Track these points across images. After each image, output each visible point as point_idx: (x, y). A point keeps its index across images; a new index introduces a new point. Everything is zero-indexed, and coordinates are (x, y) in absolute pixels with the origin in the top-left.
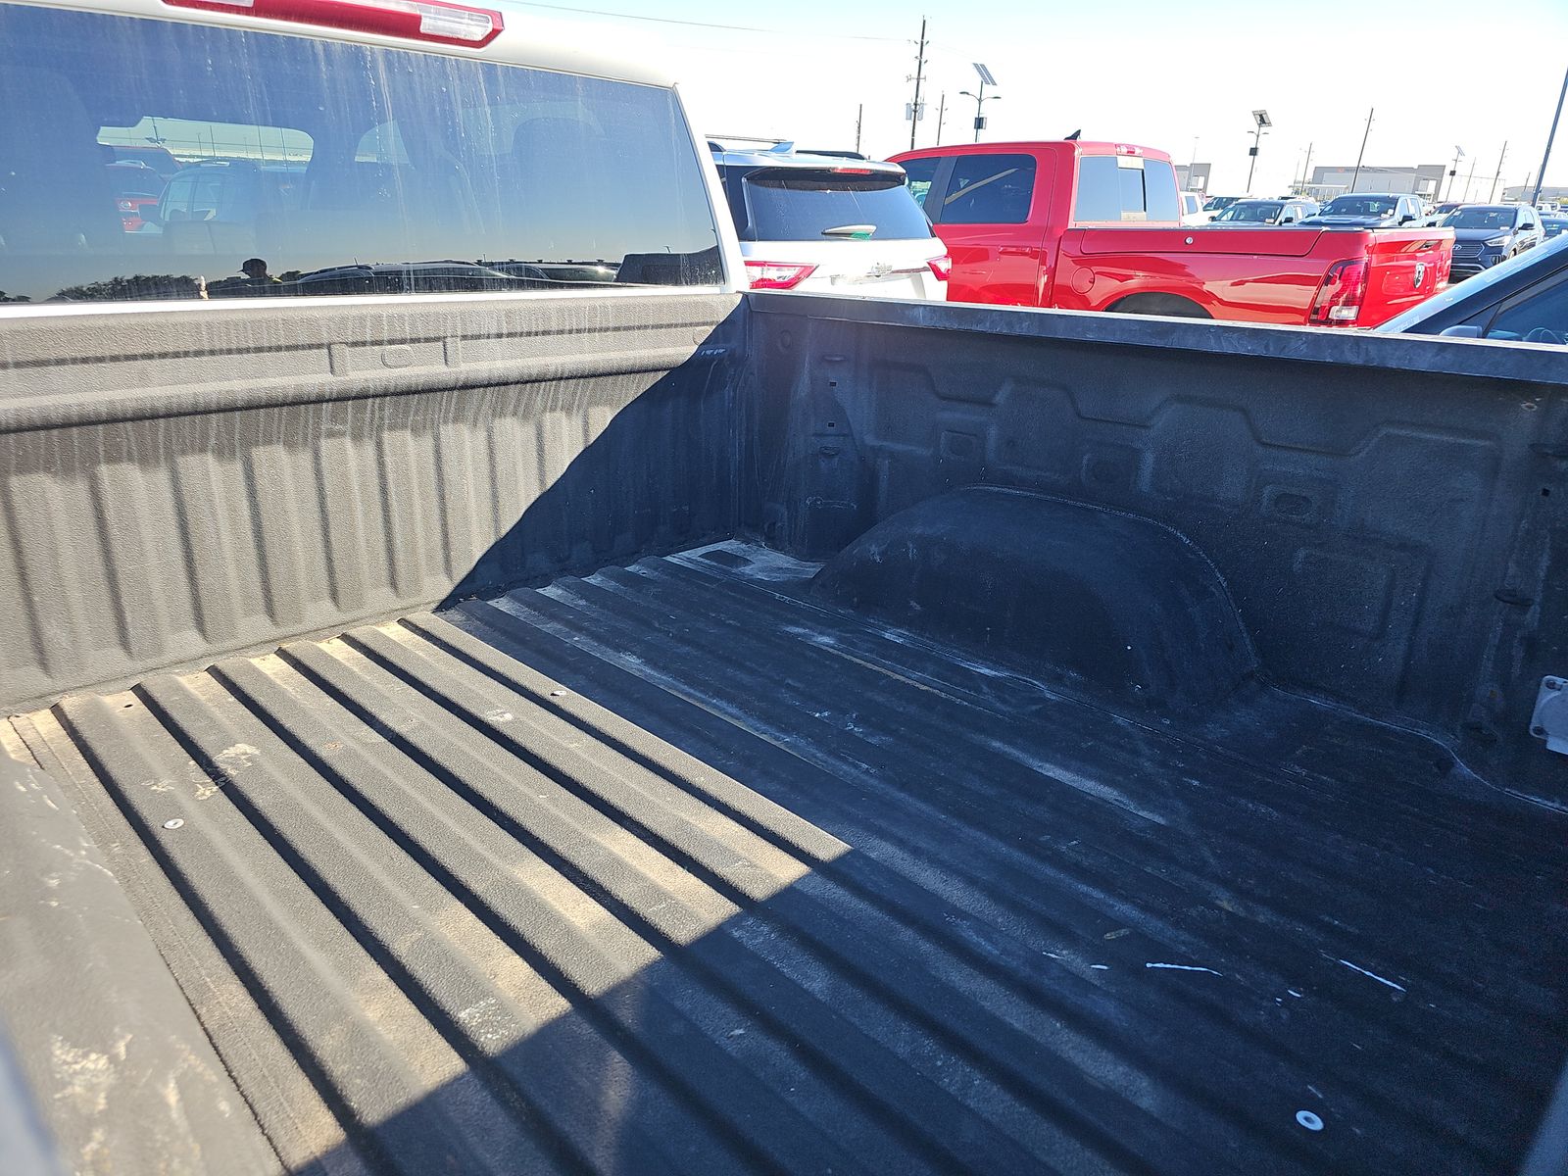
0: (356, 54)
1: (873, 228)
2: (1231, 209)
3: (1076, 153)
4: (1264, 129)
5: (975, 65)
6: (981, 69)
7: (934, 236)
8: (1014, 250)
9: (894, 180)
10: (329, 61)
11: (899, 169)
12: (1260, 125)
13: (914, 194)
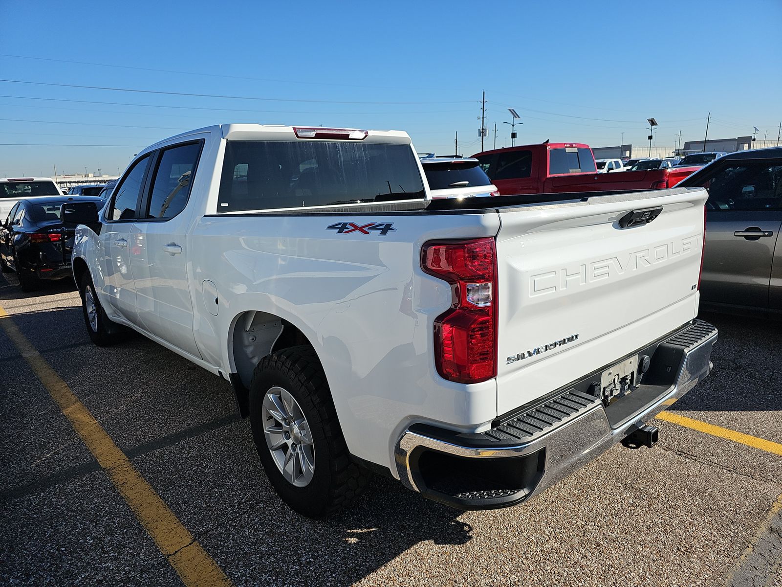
0: (334, 145)
1: (467, 182)
2: (636, 165)
3: (548, 148)
4: (654, 127)
5: (510, 110)
6: (513, 112)
7: (492, 184)
8: (526, 188)
9: (475, 164)
10: (329, 148)
11: (477, 160)
12: (652, 125)
13: (485, 170)
